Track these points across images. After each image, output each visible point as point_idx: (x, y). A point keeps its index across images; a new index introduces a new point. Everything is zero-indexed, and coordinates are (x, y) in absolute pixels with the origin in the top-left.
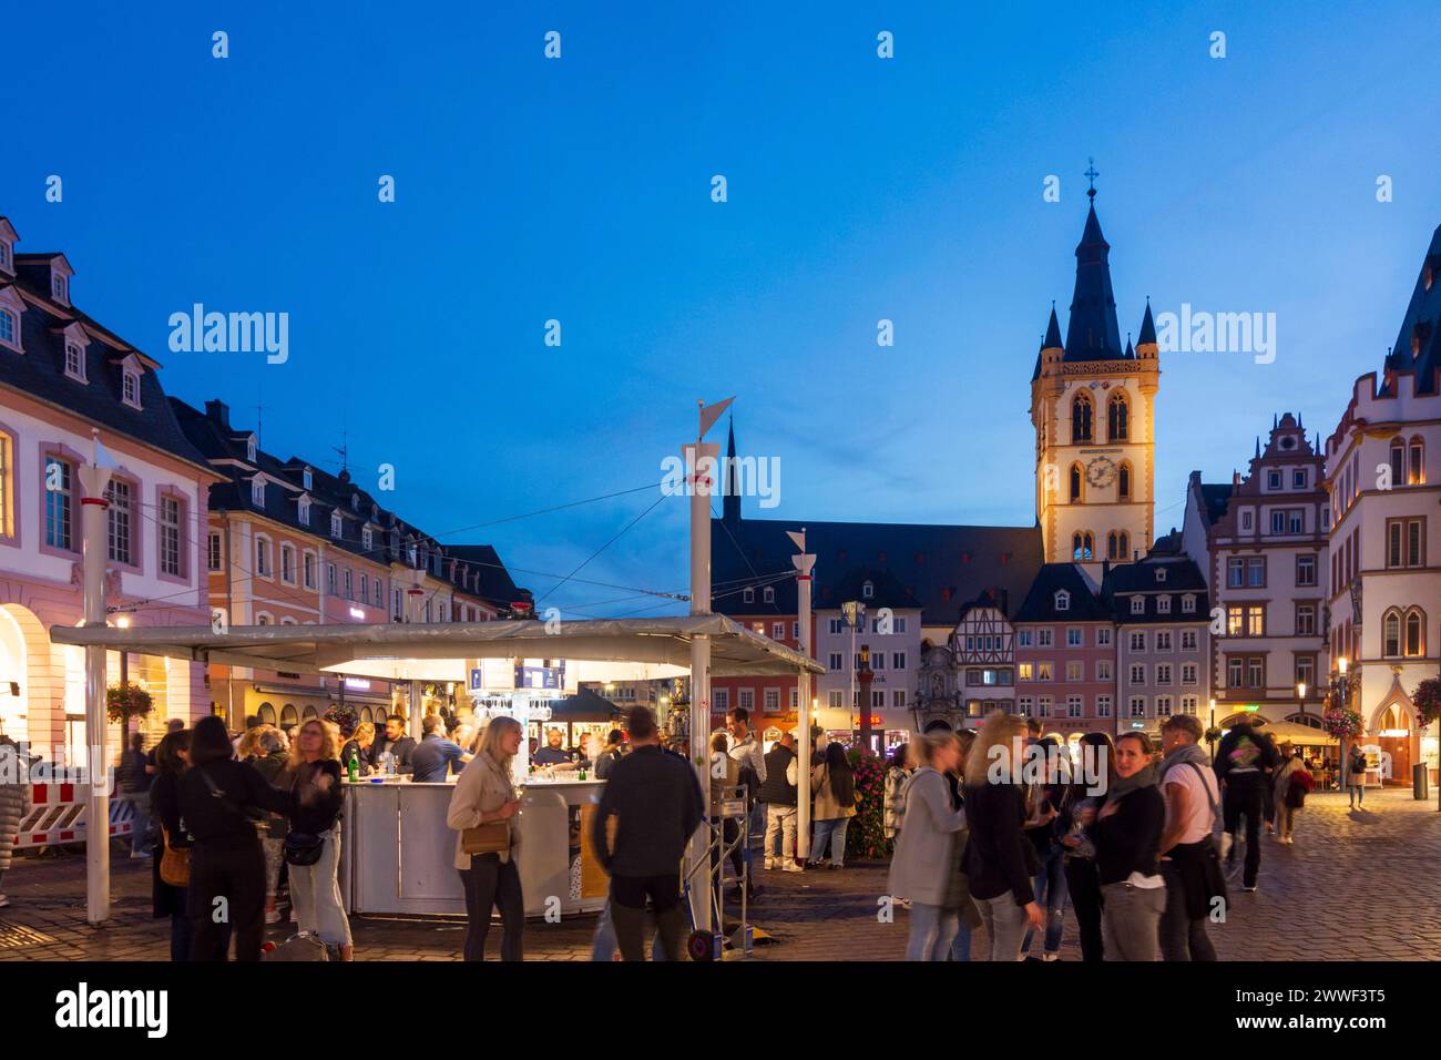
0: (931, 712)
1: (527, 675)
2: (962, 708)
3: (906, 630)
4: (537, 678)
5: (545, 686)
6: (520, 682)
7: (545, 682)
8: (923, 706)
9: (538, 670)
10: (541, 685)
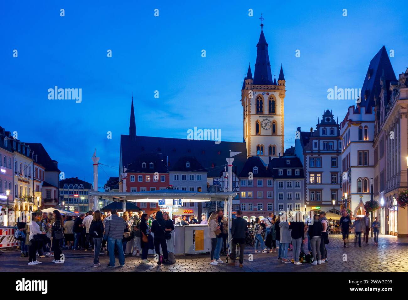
0: (210, 209)
2: (222, 207)
3: (202, 179)
8: (208, 206)
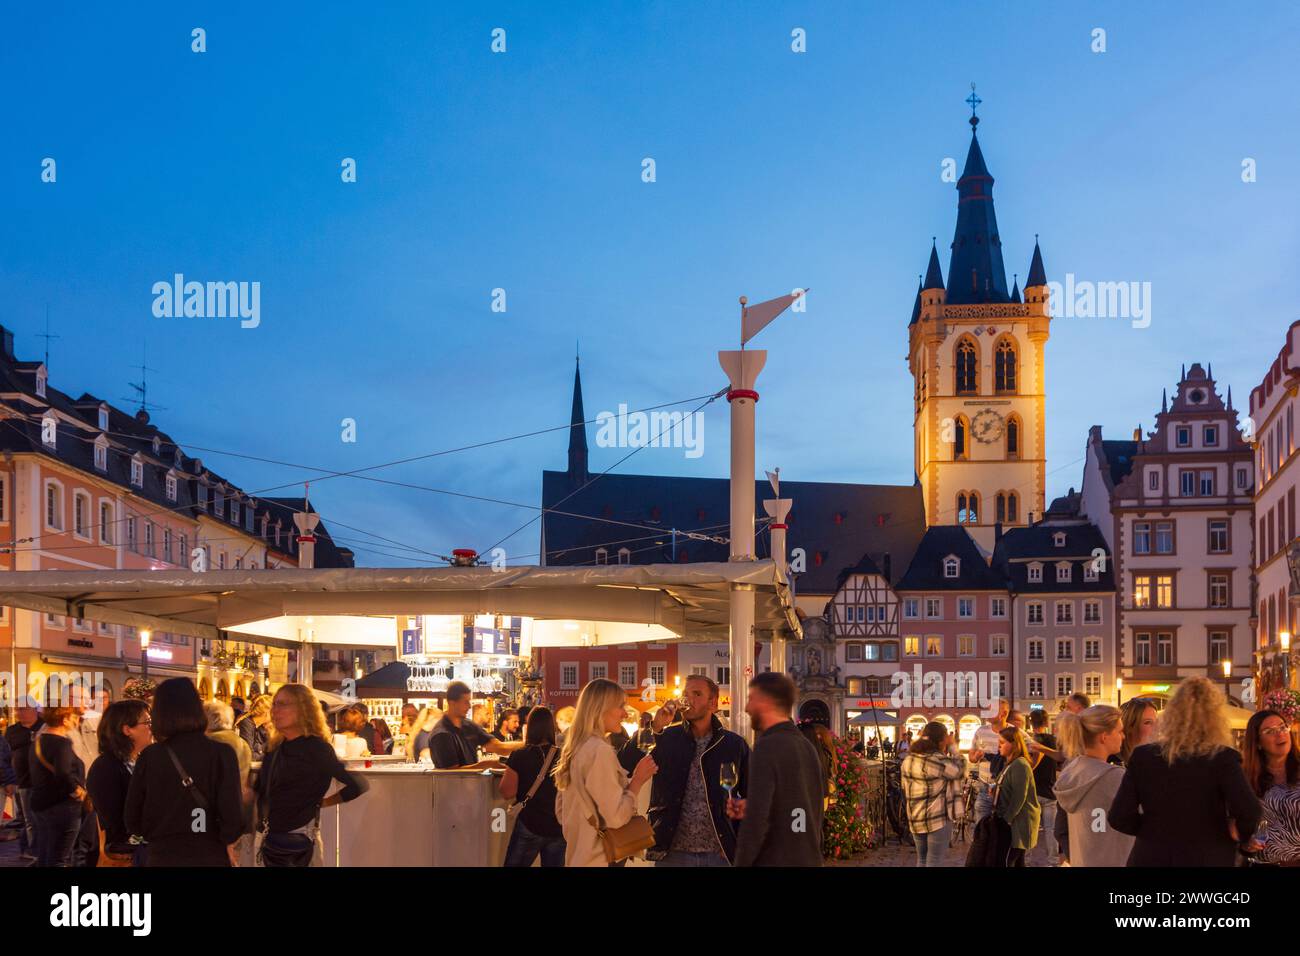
0: (806, 691)
1: (478, 637)
2: (841, 686)
4: (488, 641)
5: (496, 651)
6: (469, 646)
7: (495, 646)
9: (488, 631)
10: (491, 650)
